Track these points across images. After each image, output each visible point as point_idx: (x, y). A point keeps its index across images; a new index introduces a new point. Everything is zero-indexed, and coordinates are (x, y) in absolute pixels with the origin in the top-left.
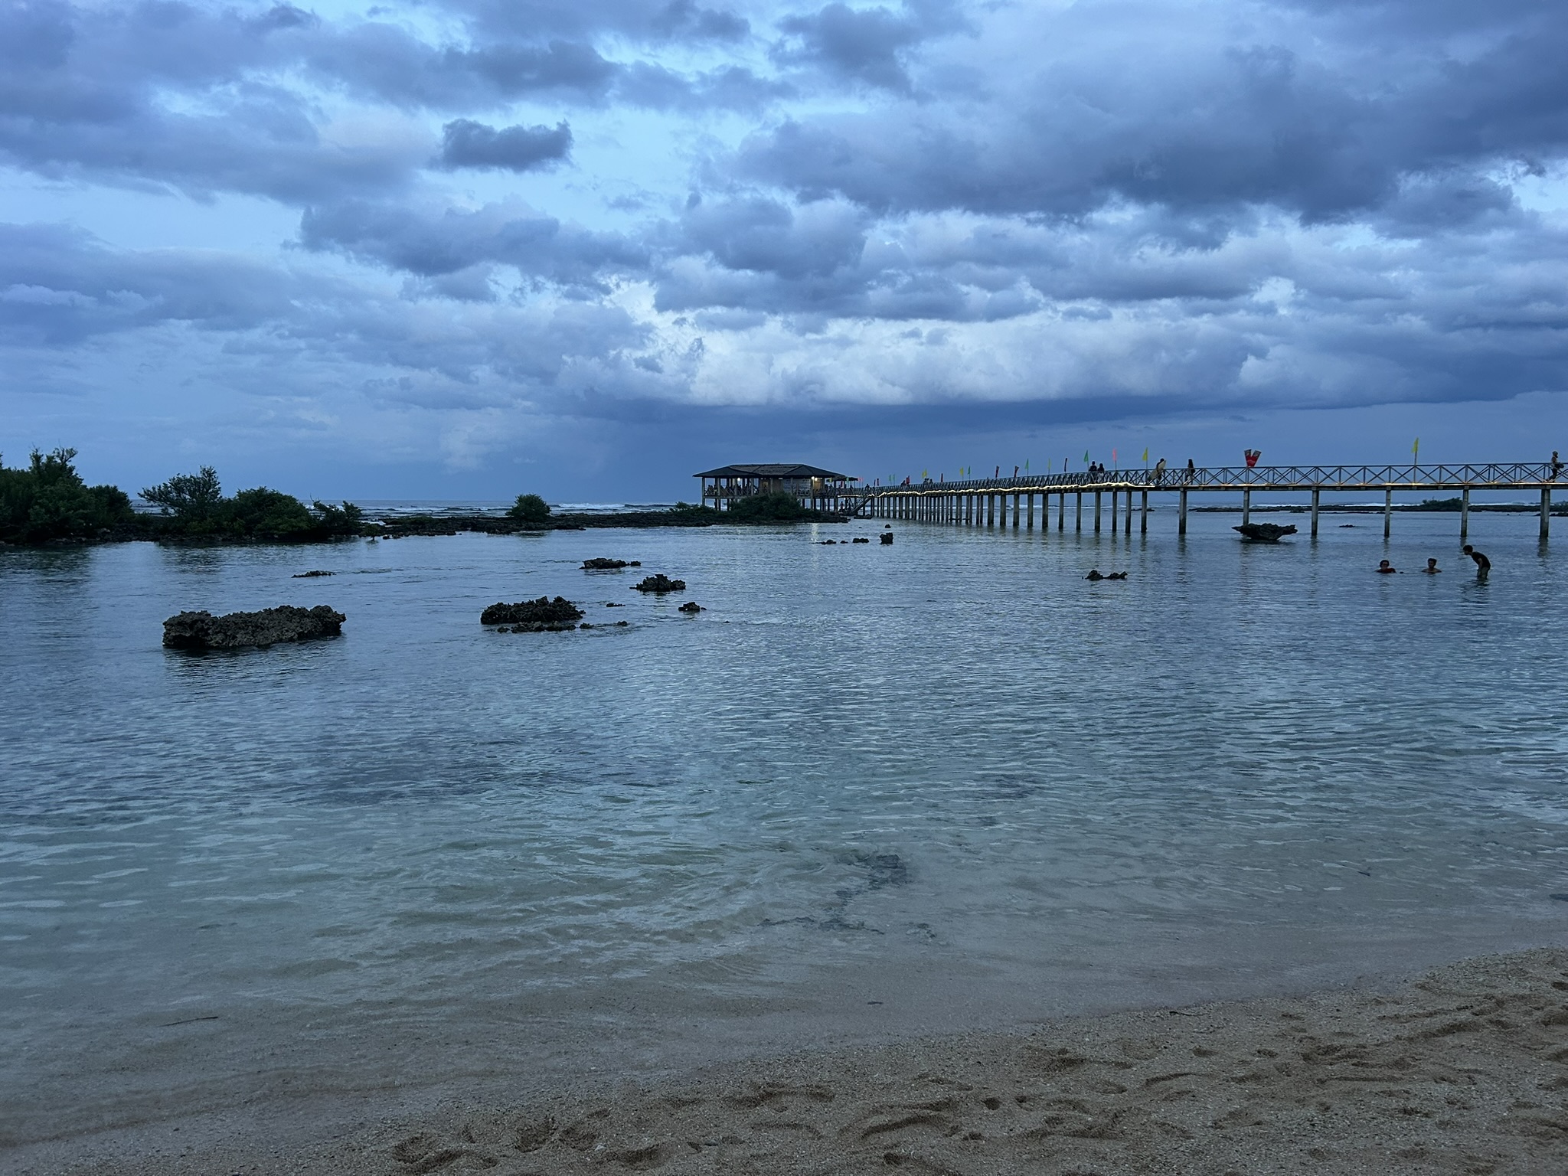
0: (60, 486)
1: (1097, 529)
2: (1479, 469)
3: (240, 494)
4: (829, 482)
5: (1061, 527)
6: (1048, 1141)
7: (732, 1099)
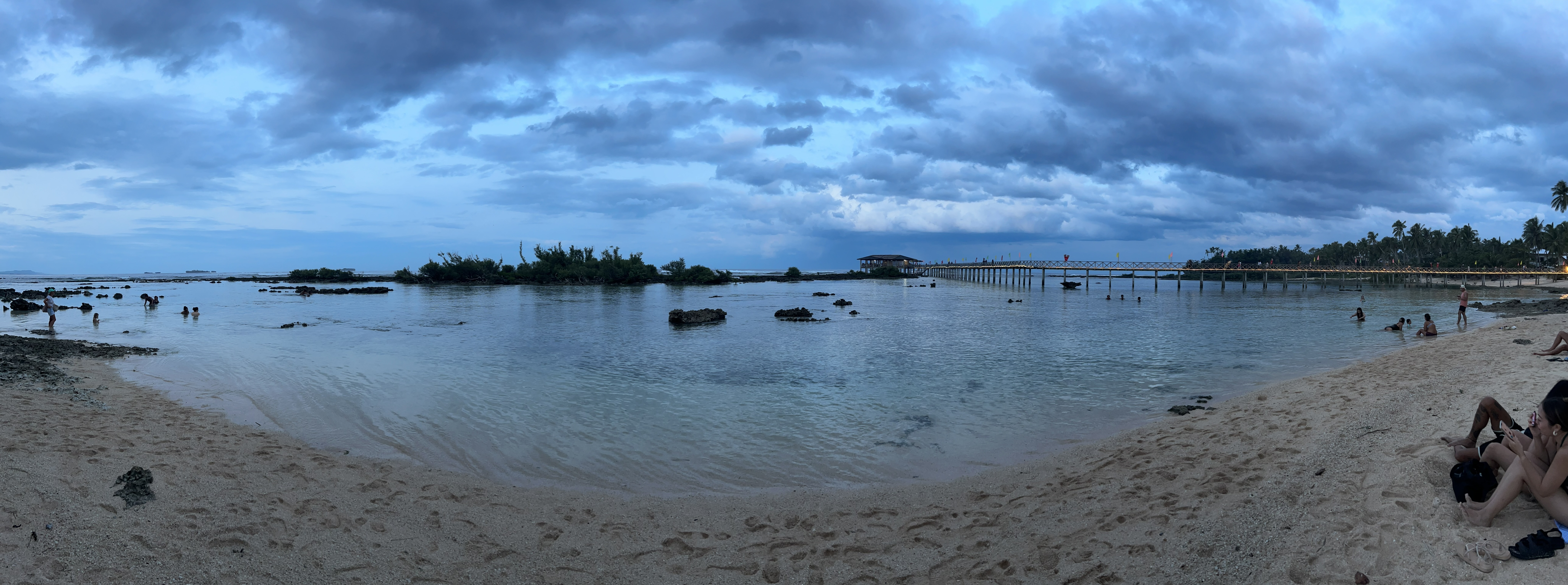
0: (638, 265)
1: (1013, 283)
2: (1137, 264)
3: (692, 267)
4: (911, 262)
5: (1000, 282)
6: (974, 529)
7: (861, 514)
